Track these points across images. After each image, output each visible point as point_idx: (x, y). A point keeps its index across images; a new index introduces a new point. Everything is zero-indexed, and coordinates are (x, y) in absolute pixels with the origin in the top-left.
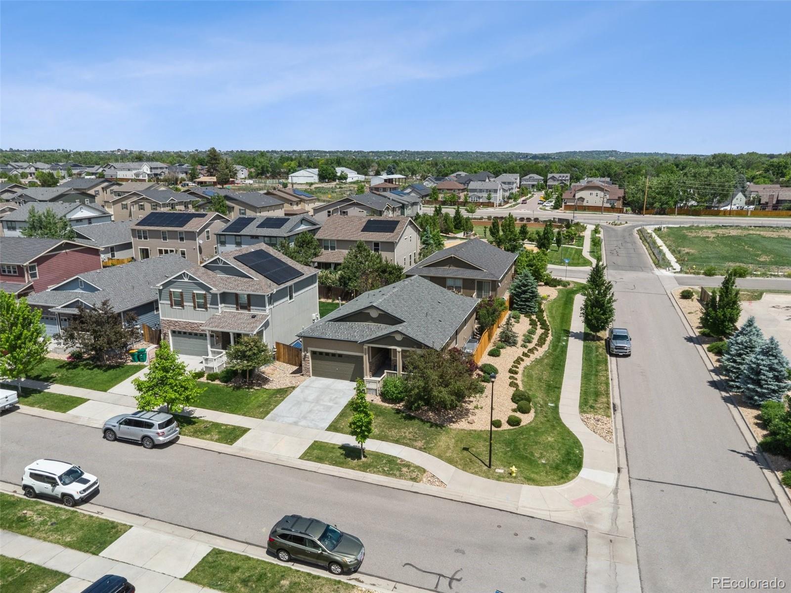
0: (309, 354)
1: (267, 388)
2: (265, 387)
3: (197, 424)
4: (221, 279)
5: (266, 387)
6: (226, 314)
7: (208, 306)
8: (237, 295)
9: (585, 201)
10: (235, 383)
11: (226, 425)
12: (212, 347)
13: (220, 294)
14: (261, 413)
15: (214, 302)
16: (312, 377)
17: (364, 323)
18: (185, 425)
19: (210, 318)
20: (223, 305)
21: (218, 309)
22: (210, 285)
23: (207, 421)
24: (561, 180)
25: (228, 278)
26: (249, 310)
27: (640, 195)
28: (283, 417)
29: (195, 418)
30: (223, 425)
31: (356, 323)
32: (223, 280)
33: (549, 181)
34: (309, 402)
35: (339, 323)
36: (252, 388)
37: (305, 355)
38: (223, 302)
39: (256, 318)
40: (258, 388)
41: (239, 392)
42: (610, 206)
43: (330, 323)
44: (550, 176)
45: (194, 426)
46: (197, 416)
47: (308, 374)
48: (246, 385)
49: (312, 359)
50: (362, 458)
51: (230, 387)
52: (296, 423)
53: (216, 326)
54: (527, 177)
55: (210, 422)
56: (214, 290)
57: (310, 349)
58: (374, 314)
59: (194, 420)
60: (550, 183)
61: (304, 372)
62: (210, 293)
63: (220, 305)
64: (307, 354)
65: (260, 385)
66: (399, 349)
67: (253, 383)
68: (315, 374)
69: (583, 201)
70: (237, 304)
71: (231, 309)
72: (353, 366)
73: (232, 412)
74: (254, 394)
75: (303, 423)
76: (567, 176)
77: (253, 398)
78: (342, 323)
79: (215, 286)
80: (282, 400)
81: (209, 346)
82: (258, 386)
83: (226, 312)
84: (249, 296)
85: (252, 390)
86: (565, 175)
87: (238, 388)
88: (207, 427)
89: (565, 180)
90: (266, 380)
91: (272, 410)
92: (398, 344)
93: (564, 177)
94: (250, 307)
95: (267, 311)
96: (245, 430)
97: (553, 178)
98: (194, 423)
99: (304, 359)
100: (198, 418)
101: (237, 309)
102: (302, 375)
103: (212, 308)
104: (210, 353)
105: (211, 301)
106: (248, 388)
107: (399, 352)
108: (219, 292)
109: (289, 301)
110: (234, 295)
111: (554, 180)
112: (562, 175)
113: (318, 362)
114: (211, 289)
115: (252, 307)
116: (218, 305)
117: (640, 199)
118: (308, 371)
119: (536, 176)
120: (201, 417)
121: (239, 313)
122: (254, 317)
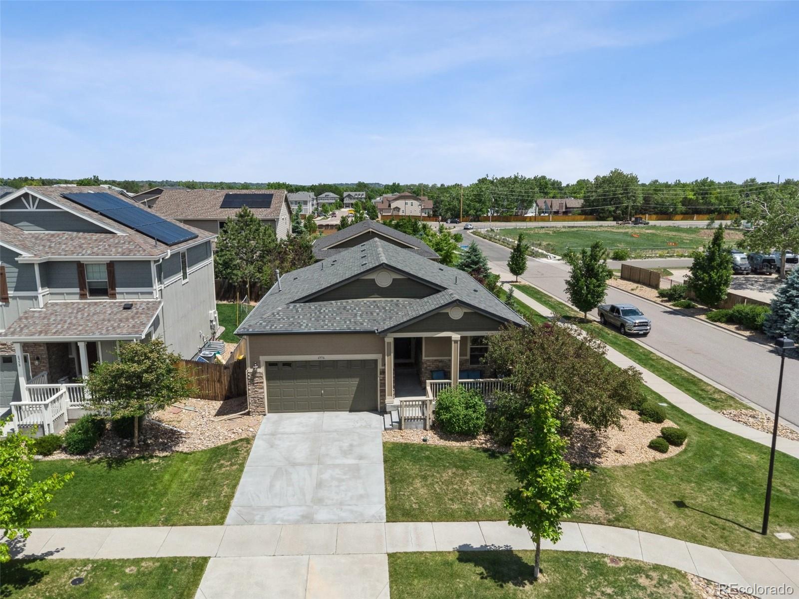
0: (262, 370)
1: (186, 450)
2: (177, 449)
3: (47, 579)
4: (36, 239)
5: (181, 448)
6: (57, 308)
7: (11, 293)
8: (80, 267)
9: (401, 211)
10: (105, 450)
11: (137, 562)
12: (28, 381)
13: (40, 265)
14: (210, 509)
15: (26, 283)
16: (269, 415)
17: (365, 300)
18: (11, 587)
19: (20, 319)
20: (47, 290)
21: (36, 298)
22: (15, 246)
23: (73, 563)
24: (357, 198)
25: (53, 235)
26: (113, 296)
27: (455, 203)
28: (268, 508)
29: (32, 559)
30: (125, 562)
31: (350, 301)
32: (42, 239)
33: (345, 200)
34: (302, 464)
35: (317, 304)
36: (152, 457)
37: (254, 374)
38: (46, 283)
39: (134, 310)
40: (165, 454)
41: (127, 470)
42: (426, 215)
43: (298, 305)
44: (345, 194)
45: (40, 586)
46: (38, 553)
47: (259, 409)
48: (134, 451)
49: (268, 379)
50: (539, 575)
51: (99, 462)
52: (308, 518)
53: (40, 333)
54: (323, 195)
55: (85, 562)
56: (26, 256)
57: (263, 359)
58: (384, 280)
59: (32, 566)
60: (346, 201)
61: (251, 407)
62: (16, 264)
63: (40, 290)
64: (259, 370)
65: (165, 447)
66: (456, 336)
67: (148, 445)
68: (274, 409)
69: (399, 211)
70: (82, 285)
71: (69, 297)
72: (354, 383)
73: (132, 521)
74: (164, 469)
75: (322, 515)
76: (363, 195)
77: (167, 477)
78: (321, 303)
79: (25, 248)
80: (241, 470)
81: (22, 381)
82: (163, 450)
83: (57, 304)
84: (111, 265)
85: (155, 461)
86: (361, 193)
87: (120, 461)
88: (80, 580)
89: (361, 198)
90: (173, 436)
91: (231, 496)
92: (455, 326)
93: (359, 195)
94: (113, 289)
95: (156, 295)
96: (199, 565)
97: (349, 196)
98: (37, 576)
99: (252, 380)
100: (42, 558)
101: (83, 296)
102: (248, 414)
103: (20, 298)
104: (25, 394)
105: (17, 282)
106: (143, 458)
107: (456, 342)
108: (37, 260)
109: (184, 282)
110: (75, 266)
111: (351, 199)
112: (358, 193)
113: (278, 383)
114: (18, 255)
115: (118, 290)
116: (36, 290)
117: (456, 207)
118: (262, 404)
119: (332, 195)
120: (51, 553)
121: (89, 304)
122: (128, 307)
